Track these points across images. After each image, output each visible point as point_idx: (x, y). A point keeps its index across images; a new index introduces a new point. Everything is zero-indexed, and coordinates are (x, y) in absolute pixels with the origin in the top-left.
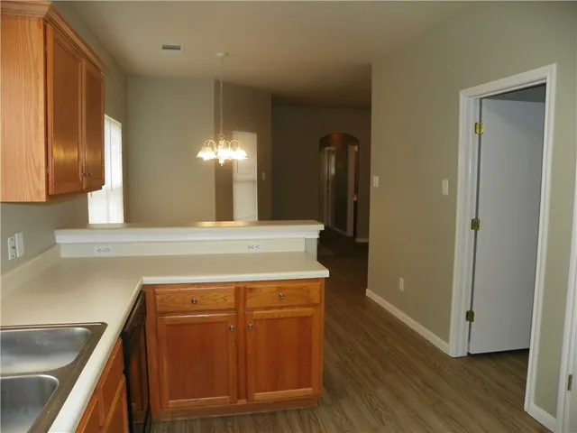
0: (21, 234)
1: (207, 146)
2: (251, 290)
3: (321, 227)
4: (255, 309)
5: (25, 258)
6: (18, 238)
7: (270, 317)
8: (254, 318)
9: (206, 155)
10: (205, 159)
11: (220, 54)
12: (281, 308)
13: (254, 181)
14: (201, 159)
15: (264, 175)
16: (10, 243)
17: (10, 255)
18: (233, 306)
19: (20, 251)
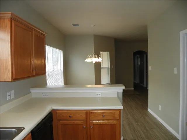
0: (13, 91)
2: (91, 113)
3: (124, 87)
4: (94, 120)
6: (12, 92)
7: (99, 123)
8: (93, 124)
11: (92, 26)
12: (104, 120)
14: (87, 62)
16: (8, 94)
17: (8, 98)
18: (85, 119)
19: (13, 96)
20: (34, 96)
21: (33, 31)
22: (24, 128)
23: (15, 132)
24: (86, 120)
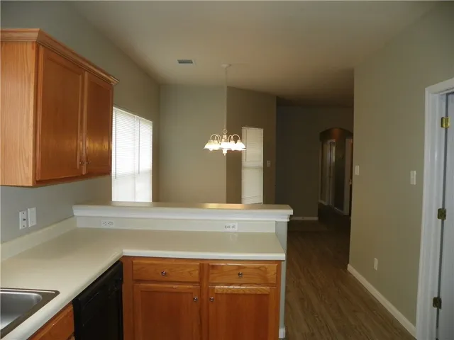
0: (34, 209)
1: (213, 139)
2: (213, 267)
3: (291, 212)
4: (218, 284)
5: (35, 228)
7: (229, 292)
8: (216, 292)
9: (212, 146)
10: (211, 150)
11: (225, 66)
12: (241, 285)
13: (260, 167)
14: (208, 150)
15: (269, 163)
16: (21, 216)
17: (22, 225)
18: (197, 280)
19: (32, 222)
20: (80, 224)
21: (86, 74)
22: (57, 293)
23: (38, 299)
24: (200, 283)
